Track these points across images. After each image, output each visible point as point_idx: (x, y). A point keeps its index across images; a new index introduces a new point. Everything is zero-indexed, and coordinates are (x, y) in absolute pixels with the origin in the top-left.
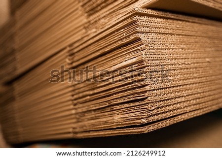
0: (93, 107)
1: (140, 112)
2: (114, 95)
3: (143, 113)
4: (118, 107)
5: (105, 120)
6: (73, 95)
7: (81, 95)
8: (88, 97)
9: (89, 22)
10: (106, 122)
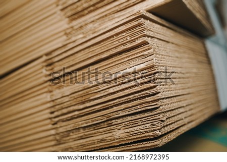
0: (82, 124)
1: (149, 124)
2: (115, 108)
3: (154, 125)
4: (119, 121)
5: (100, 137)
6: (52, 113)
7: (65, 111)
8: (76, 113)
9: (72, 27)
10: (102, 140)
